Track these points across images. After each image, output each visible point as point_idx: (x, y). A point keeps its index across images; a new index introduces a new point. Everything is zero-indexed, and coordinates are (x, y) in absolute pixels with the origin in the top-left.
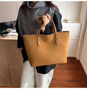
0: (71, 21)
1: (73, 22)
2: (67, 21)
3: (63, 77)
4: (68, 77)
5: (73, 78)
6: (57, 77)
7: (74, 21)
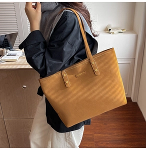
0: (117, 29)
1: (121, 31)
2: (110, 30)
3: (106, 135)
4: (116, 134)
5: (124, 135)
6: (96, 135)
7: (123, 30)
